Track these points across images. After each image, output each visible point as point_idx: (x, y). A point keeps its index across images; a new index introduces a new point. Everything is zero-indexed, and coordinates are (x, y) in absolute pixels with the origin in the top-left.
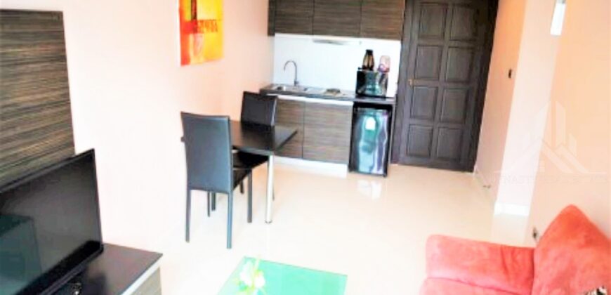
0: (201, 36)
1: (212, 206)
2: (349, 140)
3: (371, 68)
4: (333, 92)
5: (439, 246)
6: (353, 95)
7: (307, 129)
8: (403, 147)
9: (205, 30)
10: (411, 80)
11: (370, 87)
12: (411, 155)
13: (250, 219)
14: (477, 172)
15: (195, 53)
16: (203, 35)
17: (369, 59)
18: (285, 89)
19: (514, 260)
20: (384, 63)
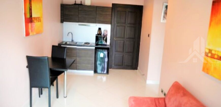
0: (34, 24)
1: (41, 93)
2: (94, 61)
3: (101, 34)
4: (87, 43)
5: (134, 101)
6: (94, 45)
7: (77, 58)
8: (113, 62)
9: (35, 21)
10: (115, 38)
11: (100, 41)
12: (116, 65)
13: (57, 97)
14: (139, 70)
15: (32, 31)
16: (35, 23)
17: (100, 31)
18: (68, 43)
19: (159, 102)
20: (105, 32)
